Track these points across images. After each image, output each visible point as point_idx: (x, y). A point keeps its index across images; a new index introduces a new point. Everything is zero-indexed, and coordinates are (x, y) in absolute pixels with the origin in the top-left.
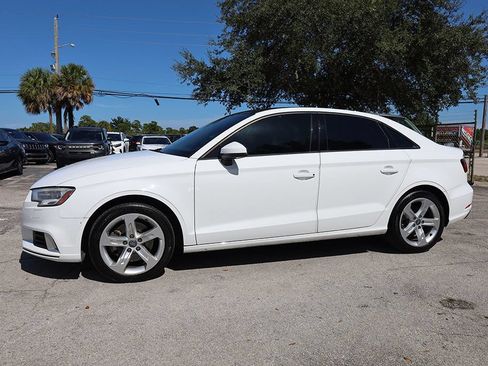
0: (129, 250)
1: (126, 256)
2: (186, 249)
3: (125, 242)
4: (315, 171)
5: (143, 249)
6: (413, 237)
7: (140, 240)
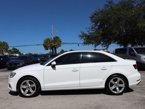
0: (28, 89)
1: (27, 91)
2: (42, 90)
3: (27, 87)
4: (78, 69)
5: (31, 89)
6: (115, 90)
7: (30, 87)
